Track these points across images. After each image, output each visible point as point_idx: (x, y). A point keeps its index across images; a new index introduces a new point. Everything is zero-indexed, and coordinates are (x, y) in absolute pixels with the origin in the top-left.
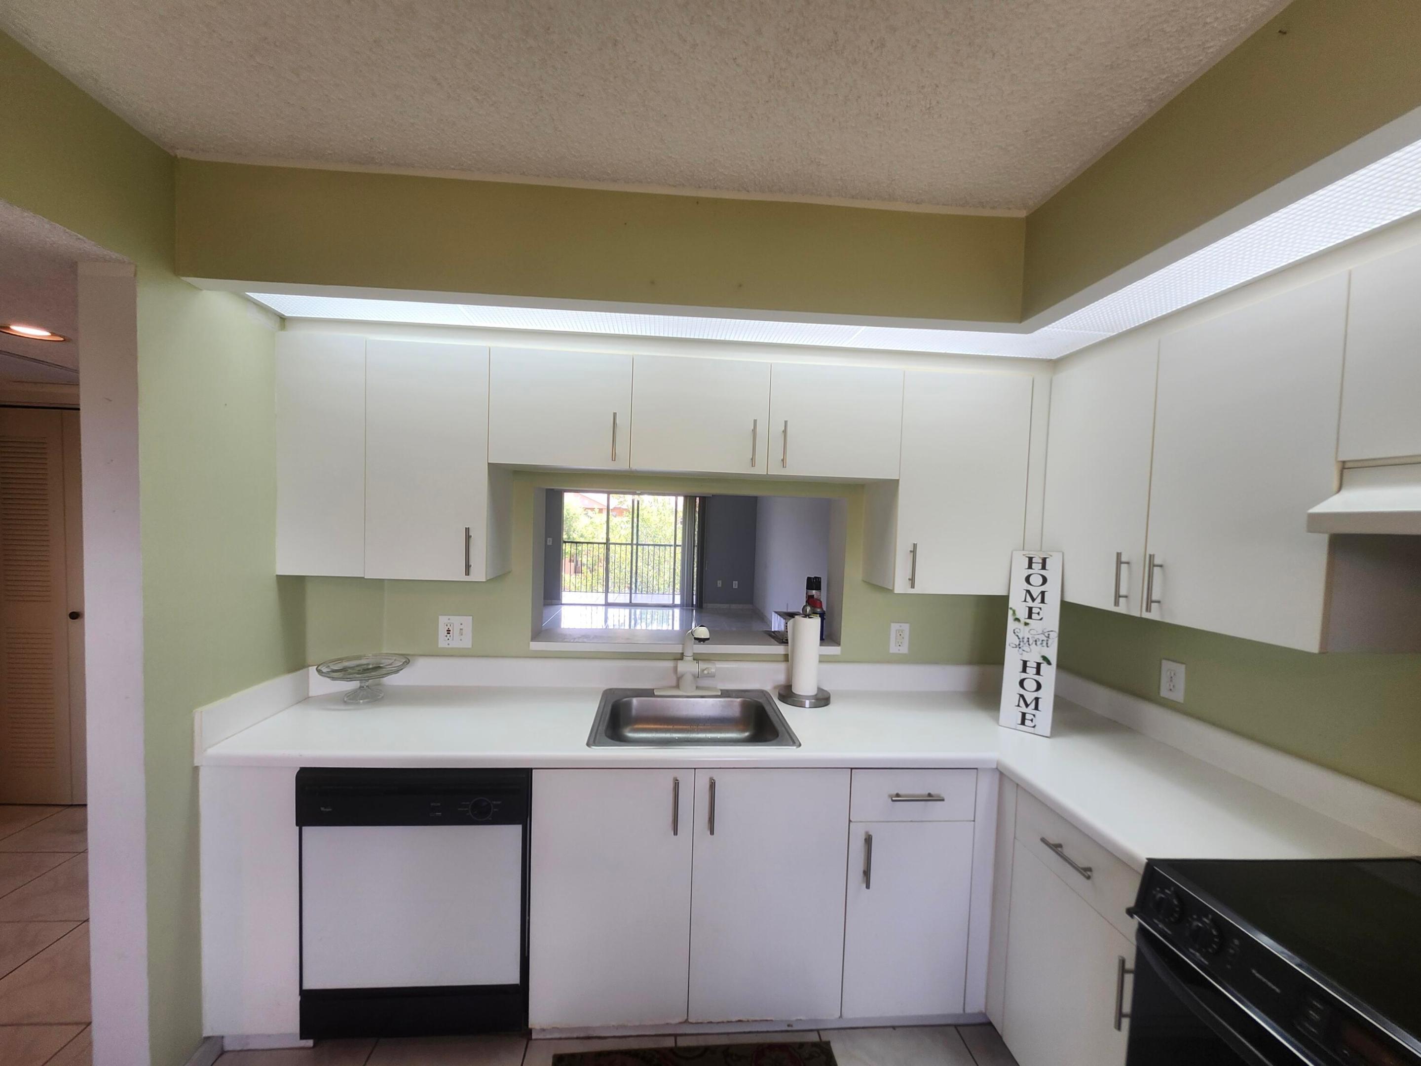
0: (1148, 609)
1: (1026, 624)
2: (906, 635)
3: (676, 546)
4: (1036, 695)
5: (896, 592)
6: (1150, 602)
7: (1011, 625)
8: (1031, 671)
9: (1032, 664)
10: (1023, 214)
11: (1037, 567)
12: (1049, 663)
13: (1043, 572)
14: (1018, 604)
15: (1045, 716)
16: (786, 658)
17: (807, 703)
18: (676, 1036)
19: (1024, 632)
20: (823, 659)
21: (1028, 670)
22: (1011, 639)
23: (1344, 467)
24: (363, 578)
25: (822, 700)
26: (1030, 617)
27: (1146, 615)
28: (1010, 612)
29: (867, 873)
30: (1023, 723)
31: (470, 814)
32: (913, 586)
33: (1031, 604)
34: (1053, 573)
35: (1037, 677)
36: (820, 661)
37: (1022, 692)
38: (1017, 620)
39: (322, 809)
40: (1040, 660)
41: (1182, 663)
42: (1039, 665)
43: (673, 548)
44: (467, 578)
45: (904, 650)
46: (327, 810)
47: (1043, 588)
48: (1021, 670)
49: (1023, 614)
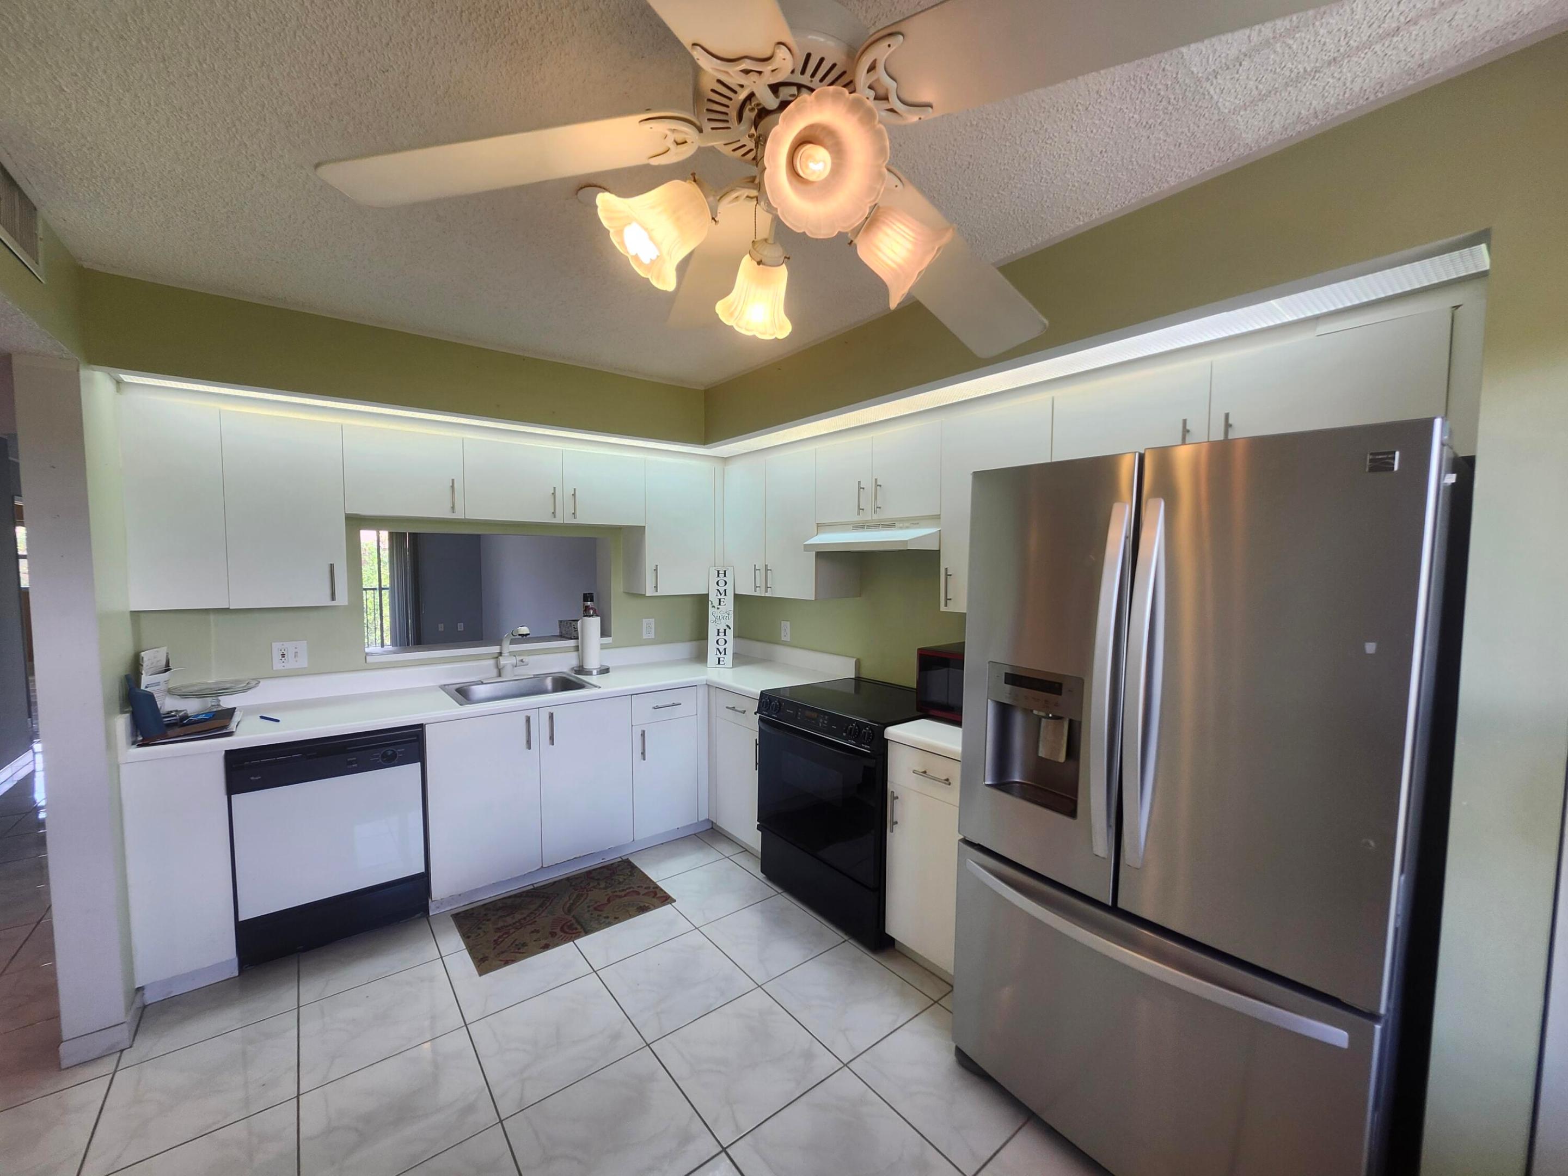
0: (766, 592)
1: (718, 608)
2: (653, 626)
3: (381, 589)
4: (724, 647)
5: (647, 595)
6: (767, 587)
7: (711, 610)
8: (722, 634)
9: (722, 631)
10: (703, 388)
11: (722, 575)
12: (730, 628)
13: (725, 578)
14: (713, 598)
15: (729, 658)
16: (577, 648)
17: (595, 672)
18: (533, 885)
19: (718, 613)
20: (603, 647)
21: (720, 634)
22: (711, 617)
23: (818, 525)
24: (229, 608)
25: (605, 671)
26: (720, 604)
27: (767, 595)
28: (710, 602)
29: (643, 753)
30: (719, 663)
31: (380, 760)
32: (657, 591)
33: (720, 597)
34: (729, 579)
35: (724, 637)
36: (601, 649)
37: (718, 646)
38: (714, 607)
39: (252, 778)
40: (726, 628)
41: (788, 621)
42: (725, 630)
43: (377, 593)
44: (333, 603)
45: (652, 636)
46: (257, 778)
47: (725, 588)
48: (717, 634)
49: (716, 603)
